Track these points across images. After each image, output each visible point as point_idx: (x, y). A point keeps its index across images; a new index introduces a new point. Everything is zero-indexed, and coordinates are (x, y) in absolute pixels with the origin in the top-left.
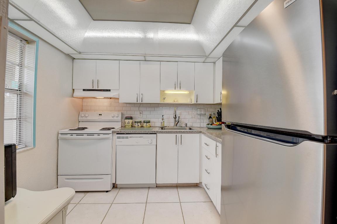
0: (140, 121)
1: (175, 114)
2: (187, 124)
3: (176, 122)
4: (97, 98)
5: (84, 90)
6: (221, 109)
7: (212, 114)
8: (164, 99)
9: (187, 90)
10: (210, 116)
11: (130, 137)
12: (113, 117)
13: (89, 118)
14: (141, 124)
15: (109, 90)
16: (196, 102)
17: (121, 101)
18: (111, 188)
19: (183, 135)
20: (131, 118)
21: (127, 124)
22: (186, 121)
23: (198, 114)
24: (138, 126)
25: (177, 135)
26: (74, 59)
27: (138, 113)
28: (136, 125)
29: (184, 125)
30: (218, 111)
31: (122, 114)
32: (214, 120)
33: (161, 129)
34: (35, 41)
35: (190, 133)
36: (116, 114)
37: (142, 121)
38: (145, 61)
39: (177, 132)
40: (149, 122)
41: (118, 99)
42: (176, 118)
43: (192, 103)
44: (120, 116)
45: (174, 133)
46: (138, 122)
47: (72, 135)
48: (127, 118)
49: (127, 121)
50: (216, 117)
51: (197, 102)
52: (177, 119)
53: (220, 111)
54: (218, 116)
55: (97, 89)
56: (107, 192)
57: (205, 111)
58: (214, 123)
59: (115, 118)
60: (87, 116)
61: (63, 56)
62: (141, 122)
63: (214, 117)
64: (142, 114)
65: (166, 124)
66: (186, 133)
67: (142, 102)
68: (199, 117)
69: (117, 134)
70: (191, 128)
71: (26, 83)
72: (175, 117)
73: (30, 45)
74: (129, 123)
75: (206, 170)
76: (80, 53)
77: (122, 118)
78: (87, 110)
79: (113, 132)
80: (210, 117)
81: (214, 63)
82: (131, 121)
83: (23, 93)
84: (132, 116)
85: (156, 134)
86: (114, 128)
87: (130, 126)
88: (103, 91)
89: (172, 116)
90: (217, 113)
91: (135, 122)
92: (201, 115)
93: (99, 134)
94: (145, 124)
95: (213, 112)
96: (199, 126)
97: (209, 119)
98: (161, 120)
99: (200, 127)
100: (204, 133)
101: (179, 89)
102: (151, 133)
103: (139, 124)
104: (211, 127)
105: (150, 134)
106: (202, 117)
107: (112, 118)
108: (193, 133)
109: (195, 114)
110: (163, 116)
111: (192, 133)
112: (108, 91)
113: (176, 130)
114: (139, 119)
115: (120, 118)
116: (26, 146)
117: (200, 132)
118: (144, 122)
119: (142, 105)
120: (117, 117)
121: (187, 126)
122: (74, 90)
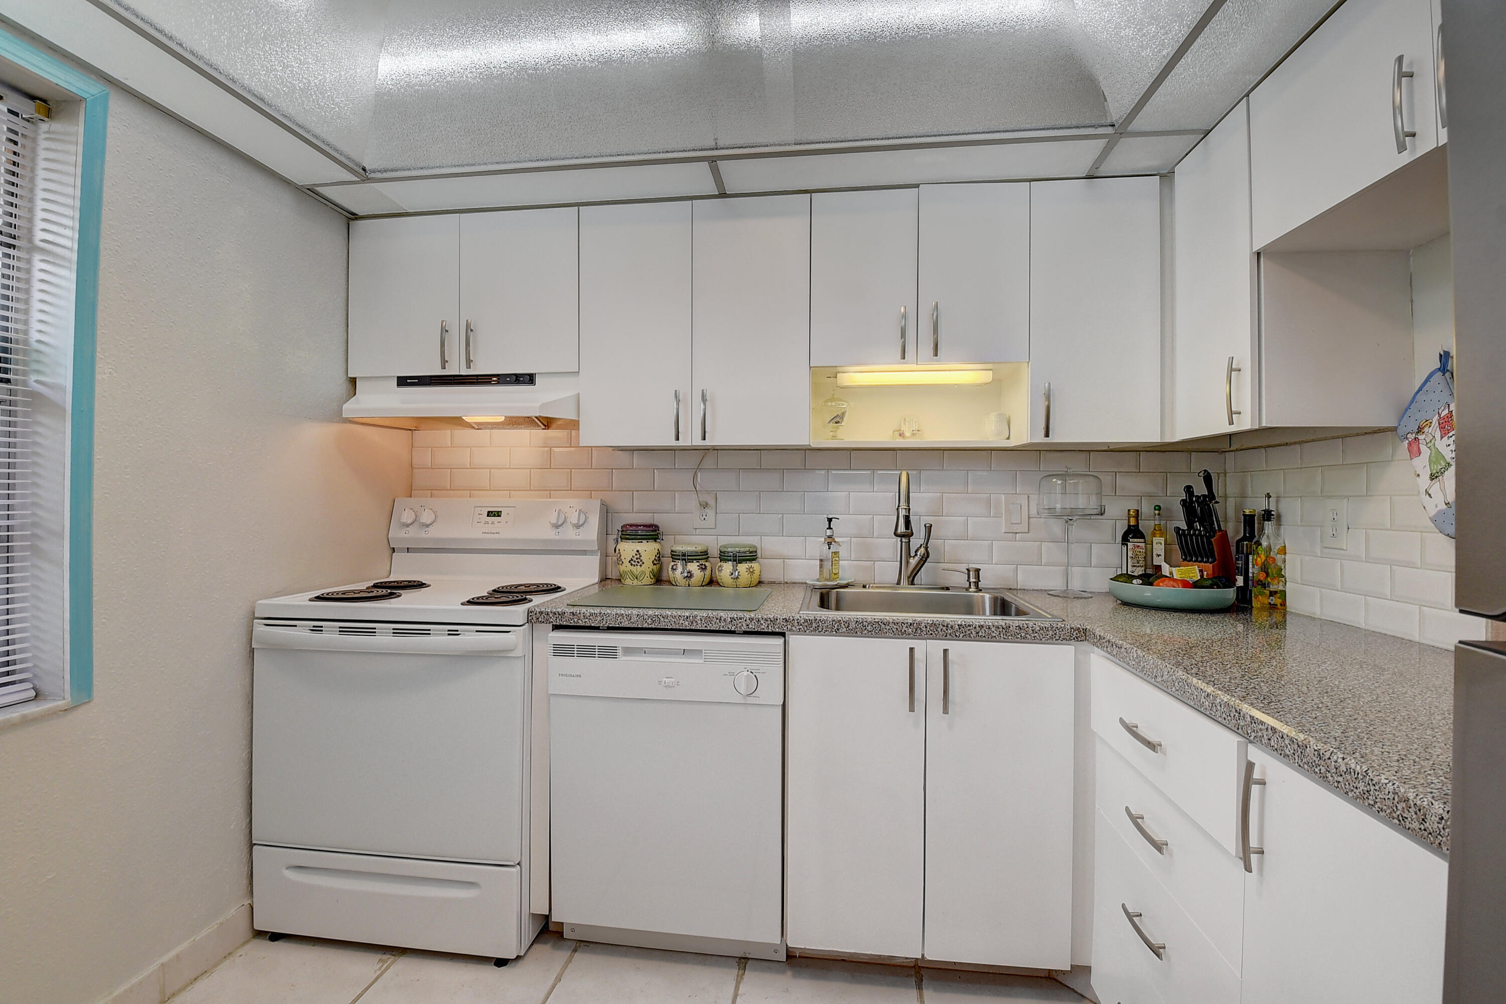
0: (700, 548)
1: (903, 513)
2: (978, 571)
3: (913, 562)
4: (470, 426)
5: (403, 381)
6: (1208, 479)
7: (1146, 509)
8: (837, 420)
9: (979, 358)
10: (1133, 522)
11: (628, 651)
12: (557, 526)
13: (435, 533)
14: (703, 568)
15: (530, 379)
16: (1043, 432)
17: (589, 436)
18: (526, 943)
19: (956, 647)
20: (652, 533)
21: (626, 567)
22: (976, 557)
23: (1052, 512)
24: (690, 576)
25: (920, 645)
26: (353, 217)
27: (692, 503)
28: (677, 572)
29: (960, 579)
30: (1189, 489)
31: (606, 512)
32: (1159, 547)
33: (816, 598)
34: (81, 100)
35: (1005, 635)
36: (571, 507)
37: (714, 552)
38: (723, 195)
39: (917, 631)
40: (751, 556)
41: (574, 425)
42: (907, 535)
43: (1013, 443)
44: (594, 521)
45: (899, 631)
46: (686, 558)
47: (317, 630)
48: (630, 533)
49: (628, 548)
50: (1177, 529)
51: (1047, 435)
52: (916, 541)
53: (1200, 490)
54: (1190, 524)
55: (464, 372)
56: (501, 963)
57: (1100, 494)
58: (1166, 569)
59: (570, 534)
60: (426, 517)
61: (286, 197)
62: (703, 556)
63: (1159, 530)
64: (710, 512)
65: (847, 571)
66: (979, 638)
67: (708, 443)
68: (1057, 527)
69: (556, 628)
70: (1009, 597)
71: (37, 336)
72: (902, 529)
73: (56, 126)
74: (637, 560)
75: (1130, 916)
76: (363, 174)
77: (605, 531)
78: (433, 491)
79: (533, 618)
80: (1133, 532)
81: (1166, 176)
82: (648, 549)
83: (27, 394)
84: (657, 520)
85: (783, 635)
86: (556, 589)
87: (648, 580)
88: (498, 383)
89: (886, 523)
90: (1184, 503)
91: (674, 556)
92: (1069, 517)
93: (453, 628)
94: (728, 567)
95: (1150, 496)
96: (1056, 583)
97: (1125, 540)
98: (817, 546)
99: (1065, 595)
100: (1100, 642)
101: (932, 352)
102: (752, 627)
103: (693, 567)
104: (1148, 593)
105: (746, 633)
106: (1077, 531)
107: (551, 534)
108: (1024, 640)
109: (1034, 511)
110: (830, 520)
111: (1022, 636)
112: (524, 383)
113: (910, 617)
114: (694, 539)
115: (591, 532)
116: (38, 696)
117: (1080, 635)
118: (724, 557)
119: (709, 462)
120: (578, 526)
121: (981, 585)
122: (353, 381)
